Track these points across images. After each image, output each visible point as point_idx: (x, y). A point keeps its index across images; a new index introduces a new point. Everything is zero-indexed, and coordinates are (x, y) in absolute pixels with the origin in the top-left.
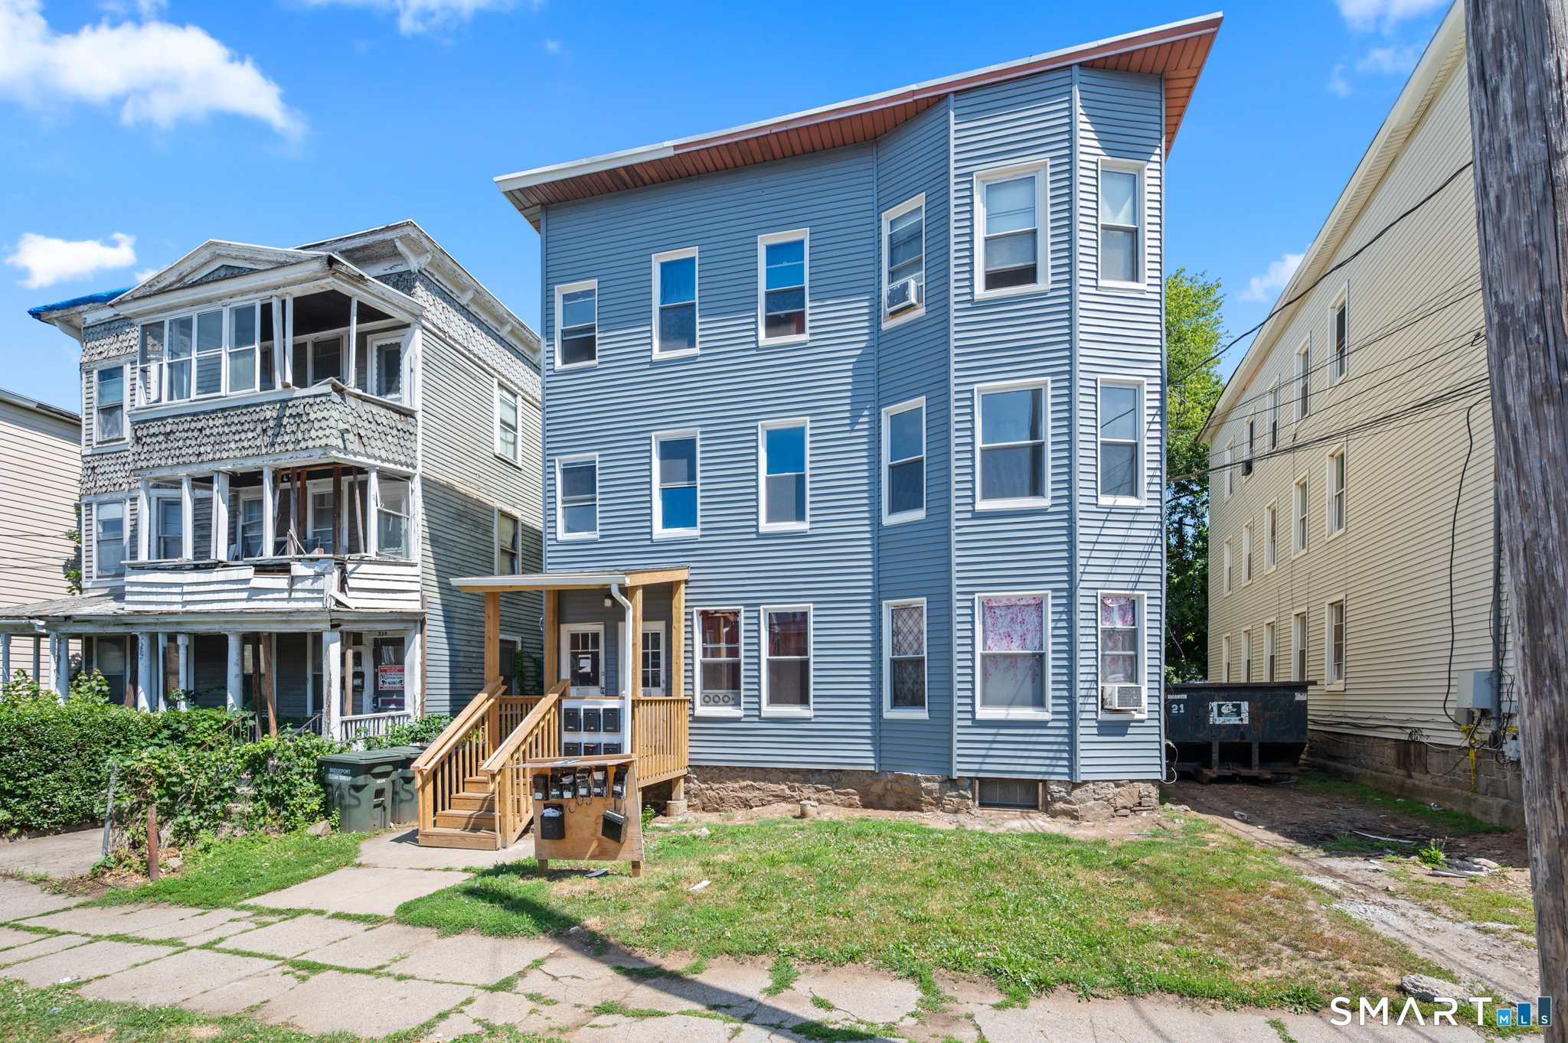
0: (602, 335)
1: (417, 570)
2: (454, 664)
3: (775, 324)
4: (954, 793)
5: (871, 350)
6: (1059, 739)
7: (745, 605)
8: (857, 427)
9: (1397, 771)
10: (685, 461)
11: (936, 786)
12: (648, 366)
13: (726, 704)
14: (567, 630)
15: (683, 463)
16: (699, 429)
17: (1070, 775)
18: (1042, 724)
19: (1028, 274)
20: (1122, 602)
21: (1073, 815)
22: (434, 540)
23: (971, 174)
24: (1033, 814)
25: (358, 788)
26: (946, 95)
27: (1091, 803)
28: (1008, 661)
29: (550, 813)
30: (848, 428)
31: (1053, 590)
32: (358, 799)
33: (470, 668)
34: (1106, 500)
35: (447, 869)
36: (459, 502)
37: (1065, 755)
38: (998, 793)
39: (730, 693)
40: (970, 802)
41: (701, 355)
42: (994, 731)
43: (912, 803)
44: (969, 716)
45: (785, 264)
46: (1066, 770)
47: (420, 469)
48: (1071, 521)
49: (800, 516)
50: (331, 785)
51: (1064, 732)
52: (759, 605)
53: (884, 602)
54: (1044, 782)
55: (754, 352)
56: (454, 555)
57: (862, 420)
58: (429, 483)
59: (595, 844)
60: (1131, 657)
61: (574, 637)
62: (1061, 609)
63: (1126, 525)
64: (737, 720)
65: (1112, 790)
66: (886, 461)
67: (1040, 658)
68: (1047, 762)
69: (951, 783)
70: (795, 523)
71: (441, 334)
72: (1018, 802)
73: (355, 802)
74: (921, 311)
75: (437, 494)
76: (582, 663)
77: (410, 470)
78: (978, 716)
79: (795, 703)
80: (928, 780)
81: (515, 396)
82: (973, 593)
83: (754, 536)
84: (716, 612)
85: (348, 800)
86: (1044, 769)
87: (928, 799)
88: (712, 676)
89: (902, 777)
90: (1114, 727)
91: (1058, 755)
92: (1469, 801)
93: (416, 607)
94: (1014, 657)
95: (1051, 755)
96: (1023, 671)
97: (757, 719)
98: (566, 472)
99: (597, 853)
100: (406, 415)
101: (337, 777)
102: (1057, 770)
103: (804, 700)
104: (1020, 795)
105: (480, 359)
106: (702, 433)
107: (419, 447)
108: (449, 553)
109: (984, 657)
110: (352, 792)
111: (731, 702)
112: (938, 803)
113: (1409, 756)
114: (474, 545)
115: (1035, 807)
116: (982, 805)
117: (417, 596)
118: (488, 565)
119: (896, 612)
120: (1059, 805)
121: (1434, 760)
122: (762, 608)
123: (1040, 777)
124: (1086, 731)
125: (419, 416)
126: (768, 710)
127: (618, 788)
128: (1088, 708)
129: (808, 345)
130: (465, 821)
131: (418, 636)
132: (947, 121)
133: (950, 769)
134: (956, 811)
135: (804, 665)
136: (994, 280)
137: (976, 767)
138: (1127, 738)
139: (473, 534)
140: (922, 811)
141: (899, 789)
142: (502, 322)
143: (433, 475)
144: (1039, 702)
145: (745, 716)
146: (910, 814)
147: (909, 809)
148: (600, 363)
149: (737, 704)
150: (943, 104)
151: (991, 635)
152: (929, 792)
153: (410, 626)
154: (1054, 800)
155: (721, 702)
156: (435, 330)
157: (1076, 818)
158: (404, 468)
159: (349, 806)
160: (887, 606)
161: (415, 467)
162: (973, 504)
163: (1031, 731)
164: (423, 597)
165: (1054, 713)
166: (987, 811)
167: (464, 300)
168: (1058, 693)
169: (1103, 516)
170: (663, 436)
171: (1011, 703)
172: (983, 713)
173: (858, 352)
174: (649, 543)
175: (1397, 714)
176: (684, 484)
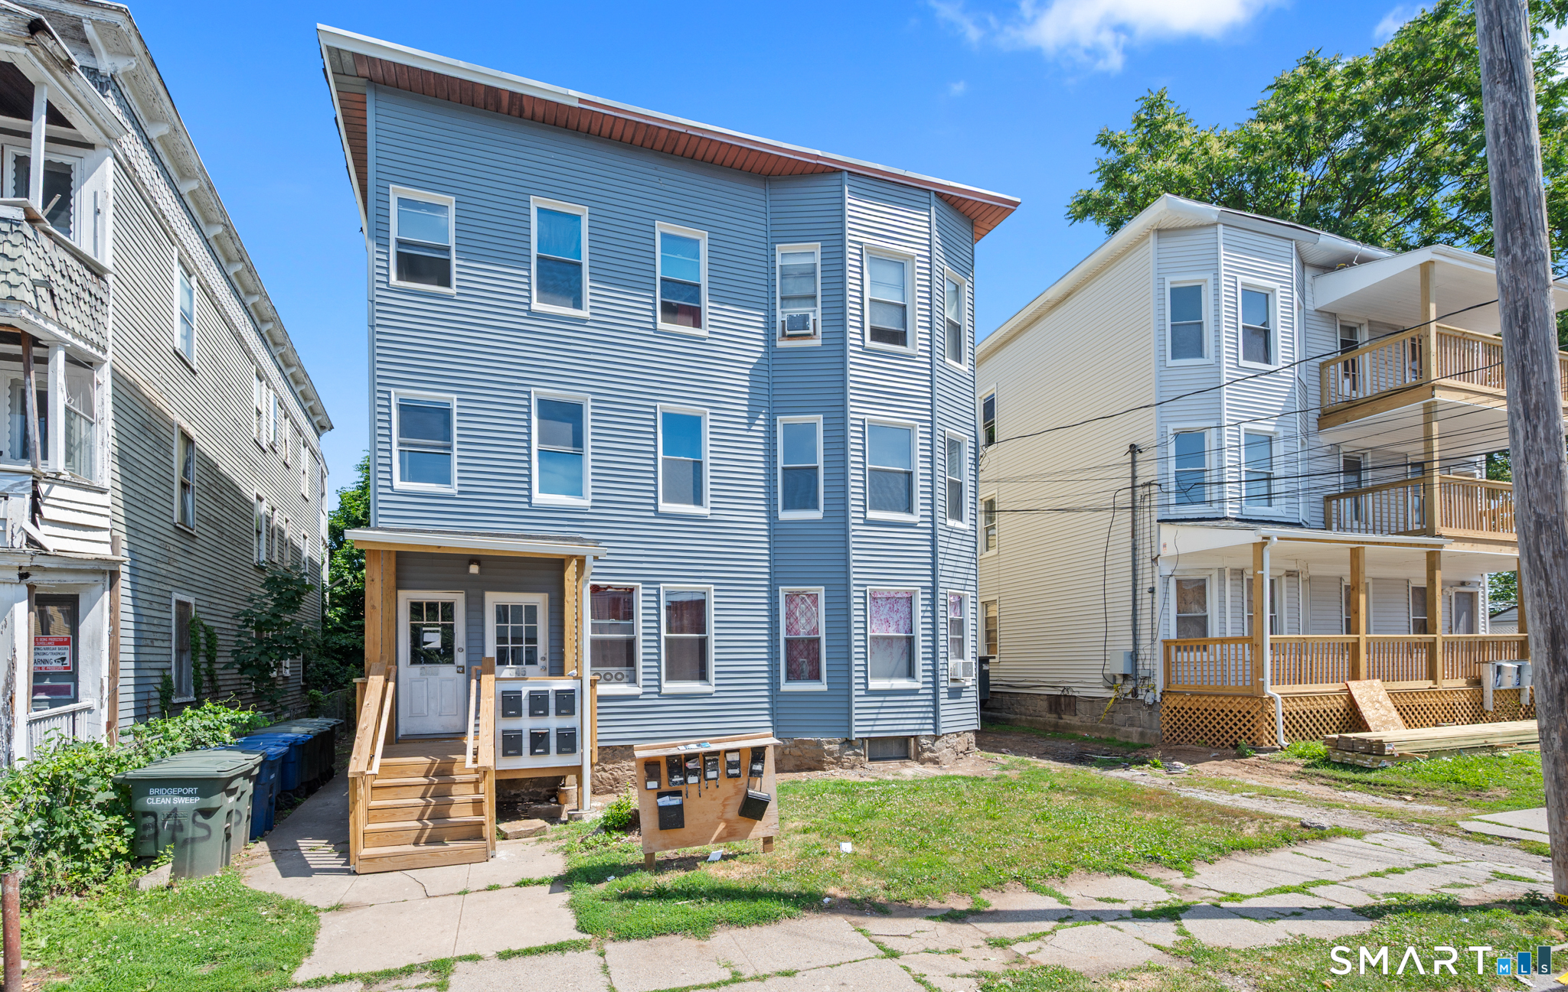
0: (461, 263)
1: (105, 500)
2: (140, 635)
3: (670, 310)
4: (851, 752)
5: (766, 362)
6: (927, 703)
7: (643, 582)
8: (754, 428)
9: (1048, 715)
10: (570, 426)
11: (836, 747)
12: (525, 314)
13: (619, 681)
14: (406, 597)
15: (568, 428)
16: (591, 397)
17: (935, 730)
18: (914, 692)
19: (898, 337)
20: (957, 599)
21: (935, 761)
22: (122, 458)
23: (861, 243)
24: (909, 763)
25: (208, 813)
26: (841, 171)
27: (945, 751)
28: (886, 643)
29: (666, 801)
30: (745, 427)
31: (923, 587)
32: (208, 828)
33: (152, 640)
34: (951, 523)
35: (490, 889)
36: (144, 408)
37: (931, 715)
38: (879, 750)
39: (624, 670)
40: (862, 758)
41: (591, 320)
42: (881, 699)
43: (813, 764)
44: (863, 687)
45: (679, 256)
46: (931, 727)
47: (109, 357)
48: (934, 535)
49: (698, 500)
50: (154, 815)
51: (930, 697)
52: (659, 583)
53: (780, 588)
54: (915, 737)
55: (651, 333)
56: (140, 482)
57: (757, 422)
58: (118, 377)
59: (722, 826)
60: (959, 639)
61: (416, 609)
62: (927, 602)
63: (959, 542)
64: (635, 697)
65: (954, 740)
66: (780, 464)
67: (910, 641)
68: (919, 721)
69: (848, 743)
70: (693, 506)
71: (131, 171)
72: (894, 755)
73: (204, 833)
74: (817, 342)
75: (126, 392)
76: (427, 637)
77: (100, 354)
78: (870, 687)
79: (693, 679)
80: (830, 743)
81: (190, 276)
82: (865, 586)
83: (652, 514)
84: (609, 587)
85: (190, 831)
86: (917, 727)
87: (830, 759)
88: (604, 654)
89: (803, 742)
90: (955, 693)
91: (926, 715)
92: (1113, 731)
93: (105, 551)
94: (890, 638)
95: (922, 715)
96: (898, 650)
97: (656, 696)
98: (403, 408)
99: (725, 835)
100: (98, 276)
101: (159, 801)
102: (926, 727)
103: (703, 676)
104: (895, 749)
105: (164, 217)
106: (593, 400)
107: (110, 326)
108: (135, 479)
109: (871, 637)
110: (199, 818)
111: (625, 680)
112: (838, 762)
113: (1060, 705)
114: (156, 469)
115: (907, 757)
116: (870, 760)
117: (105, 536)
118: (168, 498)
119: (790, 598)
120: (927, 755)
121: (1081, 706)
122: (662, 585)
123: (914, 734)
124: (943, 695)
125: (110, 278)
126: (669, 687)
127: (758, 767)
128: (945, 678)
129: (707, 341)
130: (414, 835)
131: (107, 593)
132: (842, 191)
133: (850, 732)
134: (852, 767)
135: (703, 643)
136: (878, 334)
137: (869, 729)
138: (962, 700)
139: (156, 454)
140: (824, 770)
141: (800, 753)
142: (184, 175)
143: (124, 369)
144: (910, 674)
145: (644, 693)
146: (812, 774)
147: (810, 769)
148: (458, 294)
149: (633, 681)
150: (838, 176)
151: (875, 620)
152: (830, 753)
153: (99, 578)
154: (924, 751)
155: (614, 680)
156: (126, 164)
157: (937, 763)
158: (94, 351)
159: (193, 840)
160: (783, 590)
161: (105, 351)
162: (865, 513)
163: (907, 698)
164: (113, 538)
165: (924, 683)
166: (876, 765)
167: (153, 133)
168: (926, 668)
169: (948, 534)
170: (542, 393)
171: (891, 676)
172: (875, 684)
173: (755, 361)
174: (526, 506)
175: (1051, 678)
176: (570, 449)
